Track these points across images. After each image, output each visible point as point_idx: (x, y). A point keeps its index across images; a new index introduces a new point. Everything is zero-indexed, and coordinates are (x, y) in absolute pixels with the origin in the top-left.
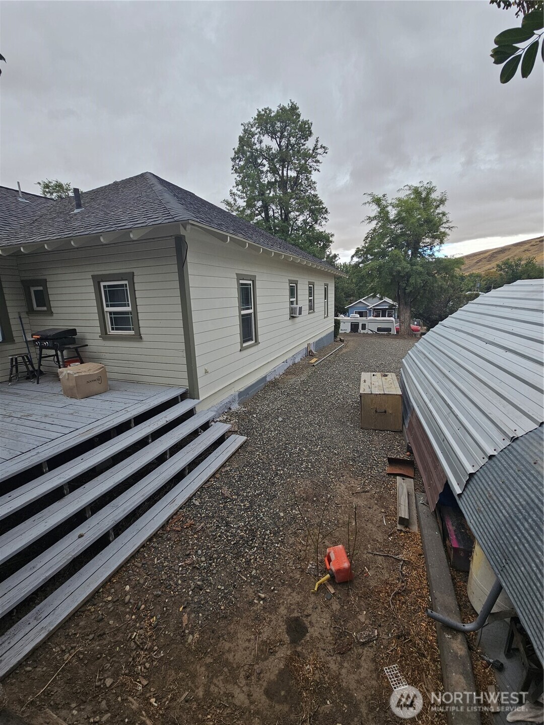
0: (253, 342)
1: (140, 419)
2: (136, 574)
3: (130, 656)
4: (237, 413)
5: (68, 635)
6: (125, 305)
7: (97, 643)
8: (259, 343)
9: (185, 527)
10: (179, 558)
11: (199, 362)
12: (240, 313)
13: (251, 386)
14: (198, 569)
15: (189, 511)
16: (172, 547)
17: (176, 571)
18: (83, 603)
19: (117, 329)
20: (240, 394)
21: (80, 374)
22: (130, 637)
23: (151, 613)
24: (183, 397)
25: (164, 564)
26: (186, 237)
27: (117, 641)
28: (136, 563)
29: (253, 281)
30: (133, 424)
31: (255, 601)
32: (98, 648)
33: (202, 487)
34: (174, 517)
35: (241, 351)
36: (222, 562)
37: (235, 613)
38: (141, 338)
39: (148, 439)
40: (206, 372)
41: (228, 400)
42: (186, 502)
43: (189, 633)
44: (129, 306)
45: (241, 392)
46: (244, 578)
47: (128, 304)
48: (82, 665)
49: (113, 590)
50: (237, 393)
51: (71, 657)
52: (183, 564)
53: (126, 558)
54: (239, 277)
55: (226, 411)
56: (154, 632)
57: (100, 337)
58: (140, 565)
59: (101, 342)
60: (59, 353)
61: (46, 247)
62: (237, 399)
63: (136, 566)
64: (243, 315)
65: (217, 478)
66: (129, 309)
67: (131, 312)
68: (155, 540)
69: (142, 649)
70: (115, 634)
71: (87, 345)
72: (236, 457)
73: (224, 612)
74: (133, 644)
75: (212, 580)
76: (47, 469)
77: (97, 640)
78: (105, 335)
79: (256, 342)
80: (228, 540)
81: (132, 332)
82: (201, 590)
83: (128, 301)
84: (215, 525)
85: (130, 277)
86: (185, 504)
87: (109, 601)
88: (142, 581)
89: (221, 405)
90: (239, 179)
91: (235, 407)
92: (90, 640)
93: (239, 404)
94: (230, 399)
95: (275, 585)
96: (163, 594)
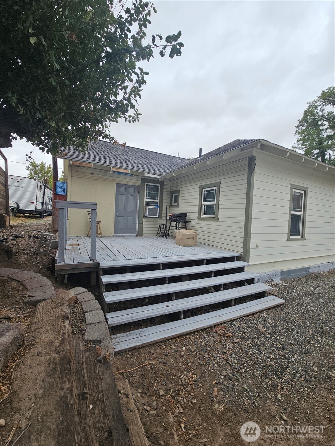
0: (300, 237)
1: (210, 261)
2: (190, 344)
3: (177, 387)
4: (278, 285)
5: (150, 352)
6: (213, 201)
7: (162, 366)
8: (306, 239)
9: (226, 335)
10: (218, 351)
11: (253, 238)
12: (290, 212)
13: (293, 270)
14: (231, 366)
15: (230, 327)
16: (215, 342)
17: (215, 357)
18: (160, 340)
19: (206, 214)
20: (283, 273)
21: (185, 233)
22: (179, 376)
23: (194, 371)
24: (238, 258)
25: (208, 349)
26: (256, 157)
27: (172, 373)
28: (191, 338)
29: (305, 191)
30: (205, 263)
31: (276, 417)
32: (162, 369)
33: (242, 317)
34: (220, 326)
35: (287, 240)
36: (251, 373)
37: (257, 415)
38: (218, 219)
39: (212, 274)
40: (257, 246)
41: (272, 273)
42: (229, 321)
43: (217, 402)
44: (215, 201)
45: (283, 271)
46: (269, 395)
47: (215, 200)
48: (152, 372)
49: (176, 345)
50: (280, 271)
51: (148, 363)
52: (220, 356)
53: (187, 332)
54: (293, 187)
55: (269, 280)
56: (194, 383)
57: (197, 218)
58: (193, 341)
59: (197, 221)
60: (178, 224)
61: (183, 171)
62: (280, 275)
63: (191, 340)
64: (293, 215)
65: (255, 317)
66: (214, 203)
67: (215, 205)
68: (205, 332)
69: (184, 389)
70: (172, 368)
71: (190, 222)
72: (273, 311)
73: (246, 407)
74: (180, 381)
75: (240, 379)
76: (161, 268)
77: (162, 364)
78: (200, 218)
79: (302, 237)
80: (258, 361)
81: (214, 216)
82: (231, 380)
83: (215, 198)
84: (249, 345)
85: (218, 185)
86: (228, 322)
87: (173, 349)
88: (193, 350)
89: (266, 274)
90: (300, 138)
91: (277, 280)
92: (159, 362)
93: (281, 279)
94: (273, 273)
95: (299, 417)
96: (204, 365)
